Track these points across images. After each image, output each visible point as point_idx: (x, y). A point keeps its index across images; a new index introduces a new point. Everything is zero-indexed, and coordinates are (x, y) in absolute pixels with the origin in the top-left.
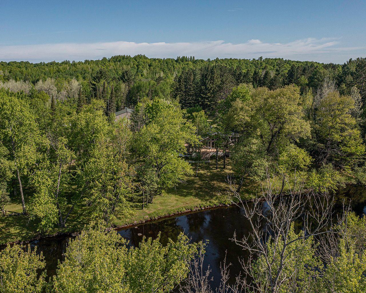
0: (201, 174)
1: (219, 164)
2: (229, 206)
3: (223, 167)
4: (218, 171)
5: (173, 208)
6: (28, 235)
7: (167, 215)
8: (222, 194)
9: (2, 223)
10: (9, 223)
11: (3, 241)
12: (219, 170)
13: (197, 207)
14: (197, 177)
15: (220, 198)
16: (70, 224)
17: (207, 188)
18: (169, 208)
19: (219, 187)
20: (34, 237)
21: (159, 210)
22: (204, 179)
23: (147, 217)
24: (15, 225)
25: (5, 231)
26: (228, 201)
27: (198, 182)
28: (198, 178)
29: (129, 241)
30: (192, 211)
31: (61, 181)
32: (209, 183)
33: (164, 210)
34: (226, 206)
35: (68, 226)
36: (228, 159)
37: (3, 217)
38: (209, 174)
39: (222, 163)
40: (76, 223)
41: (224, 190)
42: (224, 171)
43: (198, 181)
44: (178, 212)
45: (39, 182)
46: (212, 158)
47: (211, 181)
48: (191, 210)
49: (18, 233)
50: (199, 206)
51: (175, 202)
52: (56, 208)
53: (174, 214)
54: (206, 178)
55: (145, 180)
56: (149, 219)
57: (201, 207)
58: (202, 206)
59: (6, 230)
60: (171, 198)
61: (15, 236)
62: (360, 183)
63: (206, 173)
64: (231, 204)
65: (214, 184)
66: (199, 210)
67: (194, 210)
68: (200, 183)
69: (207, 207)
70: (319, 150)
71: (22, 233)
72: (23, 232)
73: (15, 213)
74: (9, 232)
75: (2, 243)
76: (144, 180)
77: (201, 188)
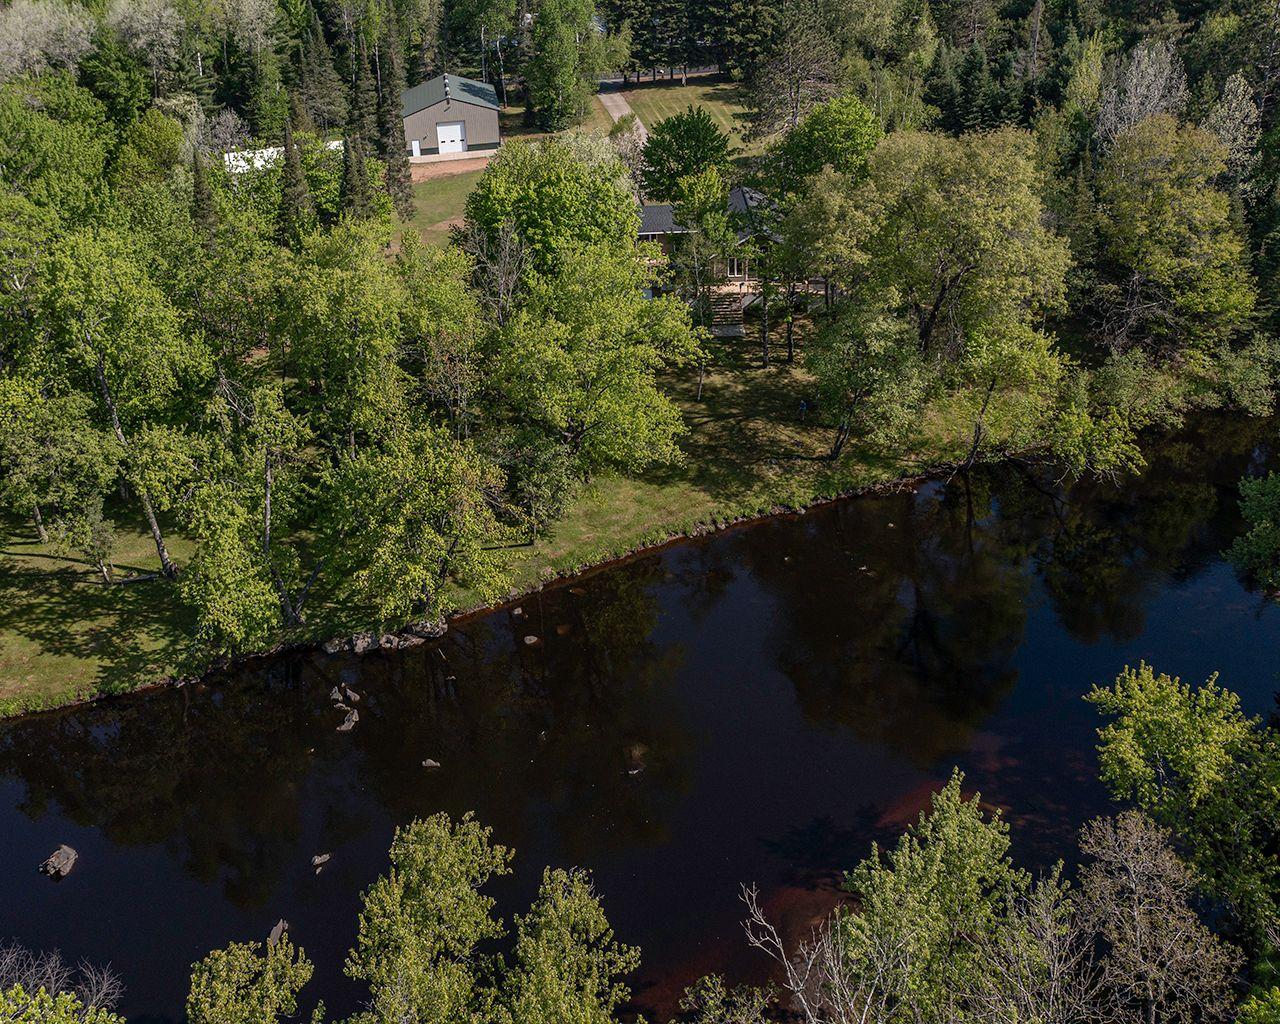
0: (715, 390)
1: (772, 343)
2: (803, 511)
3: (784, 354)
4: (769, 376)
5: (627, 534)
6: (194, 658)
7: (610, 557)
8: (780, 472)
9: (106, 611)
10: (129, 611)
11: (123, 682)
12: (773, 370)
13: (702, 523)
14: (700, 402)
15: (777, 486)
16: (315, 609)
17: (732, 450)
18: (613, 534)
19: (773, 442)
20: (212, 663)
21: (586, 544)
22: (722, 410)
23: (549, 572)
24: (147, 622)
25: (122, 645)
26: (801, 494)
27: (706, 423)
28: (703, 407)
29: (513, 851)
30: (686, 537)
31: (274, 498)
32: (741, 430)
33: (598, 543)
34: (795, 513)
35: (310, 617)
36: (805, 318)
37: (105, 589)
38: (740, 388)
39: (782, 337)
40: (333, 605)
41: (789, 455)
42: (787, 372)
43: (705, 419)
44: (643, 544)
45: (209, 524)
46: (751, 314)
47: (747, 418)
48: (684, 533)
49: (163, 650)
50: (708, 519)
51: (633, 508)
52: (272, 591)
53: (633, 552)
54: (730, 407)
55: (535, 488)
56: (555, 576)
57: (714, 522)
58: (720, 519)
59: (125, 639)
60: (618, 493)
61: (155, 661)
62: (1233, 401)
63: (728, 386)
64: (809, 506)
65: (756, 431)
66: (709, 533)
67: (695, 534)
68: (710, 427)
69: (736, 519)
70: (1102, 306)
71: (175, 651)
72: (179, 647)
73: (139, 571)
74: (136, 649)
75: (122, 689)
76: (533, 490)
77: (712, 449)
